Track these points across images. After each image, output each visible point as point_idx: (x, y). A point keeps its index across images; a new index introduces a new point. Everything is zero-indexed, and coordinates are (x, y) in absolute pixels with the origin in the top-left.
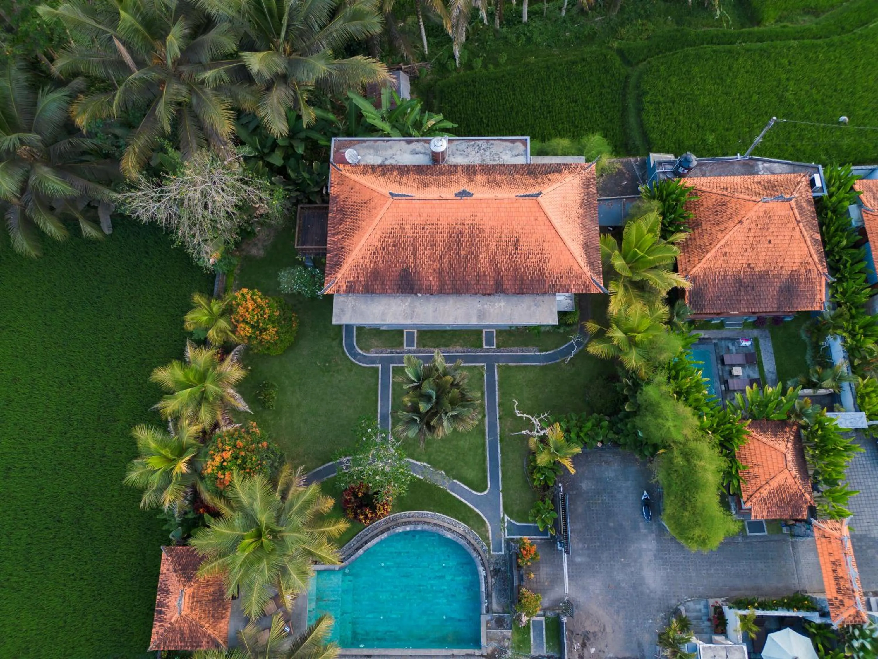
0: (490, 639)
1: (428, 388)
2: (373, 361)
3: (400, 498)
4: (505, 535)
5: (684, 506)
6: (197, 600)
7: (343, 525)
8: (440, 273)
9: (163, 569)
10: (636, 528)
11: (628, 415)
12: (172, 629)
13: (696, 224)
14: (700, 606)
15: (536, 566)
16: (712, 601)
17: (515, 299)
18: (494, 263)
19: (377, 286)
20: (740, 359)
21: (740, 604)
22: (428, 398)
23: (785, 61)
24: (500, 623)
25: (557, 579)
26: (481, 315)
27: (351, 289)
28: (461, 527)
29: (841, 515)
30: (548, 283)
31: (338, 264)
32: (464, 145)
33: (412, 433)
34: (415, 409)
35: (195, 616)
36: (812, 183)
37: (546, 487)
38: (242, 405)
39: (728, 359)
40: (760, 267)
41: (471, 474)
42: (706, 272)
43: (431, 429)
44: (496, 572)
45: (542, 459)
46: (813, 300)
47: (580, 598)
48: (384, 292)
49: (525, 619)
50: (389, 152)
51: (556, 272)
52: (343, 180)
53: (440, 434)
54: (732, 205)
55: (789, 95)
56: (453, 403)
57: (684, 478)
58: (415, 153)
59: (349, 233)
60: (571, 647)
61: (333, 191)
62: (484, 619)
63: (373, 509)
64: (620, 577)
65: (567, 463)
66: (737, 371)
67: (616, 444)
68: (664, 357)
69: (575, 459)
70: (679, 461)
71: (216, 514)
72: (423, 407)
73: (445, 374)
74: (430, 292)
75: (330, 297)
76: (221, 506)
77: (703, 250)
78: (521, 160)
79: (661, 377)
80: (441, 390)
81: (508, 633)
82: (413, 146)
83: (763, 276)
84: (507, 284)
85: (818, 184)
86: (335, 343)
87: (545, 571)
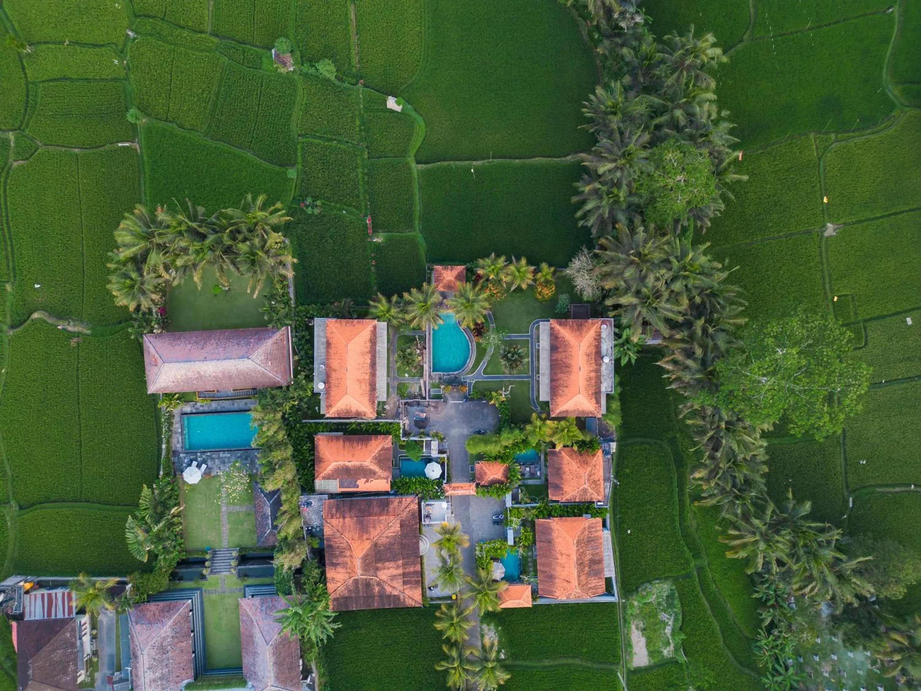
0: (436, 375)
1: (516, 356)
2: (532, 331)
3: (481, 344)
4: (468, 381)
5: (479, 440)
6: (450, 281)
7: (472, 327)
8: (557, 360)
9: (458, 267)
10: (471, 427)
11: (510, 426)
12: (440, 273)
13: (581, 454)
14: (446, 447)
15: (458, 391)
16: (448, 451)
17: (549, 386)
18: (560, 379)
19: (553, 338)
20: (532, 471)
21: (448, 459)
22: (513, 356)
23: (666, 507)
24: (440, 379)
25: (454, 399)
26: (543, 374)
27: (552, 329)
28: (471, 366)
29: (477, 493)
30: (554, 398)
31: (560, 324)
32: (610, 368)
33: (501, 351)
34: (509, 352)
35: (445, 281)
36: (599, 501)
37: (484, 396)
38: (513, 288)
39: (532, 466)
40: (564, 477)
41: (489, 369)
42: (562, 457)
43: (502, 358)
44: (456, 378)
45: (494, 394)
46: (553, 495)
47: (449, 406)
48: (551, 340)
49: (442, 387)
50: (607, 340)
51: (557, 401)
52: (593, 324)
53: (502, 360)
54: (586, 466)
55: (649, 506)
56: (511, 365)
57: (489, 440)
58: (607, 350)
59: (571, 327)
60: (434, 402)
61: (590, 321)
62: (442, 373)
63: (477, 336)
64: (455, 421)
65: (492, 402)
66: (528, 469)
67: (500, 421)
68: (530, 438)
69: (494, 405)
70: (494, 439)
71: (474, 286)
72: (509, 355)
73: (521, 362)
74: (551, 356)
75: (549, 321)
76: (477, 288)
77: (570, 456)
78: (603, 389)
79: (523, 437)
80: (515, 361)
81: (437, 381)
82: (610, 349)
83: (562, 479)
84: (554, 383)
85: (599, 503)
86: (539, 316)
87: (456, 394)
